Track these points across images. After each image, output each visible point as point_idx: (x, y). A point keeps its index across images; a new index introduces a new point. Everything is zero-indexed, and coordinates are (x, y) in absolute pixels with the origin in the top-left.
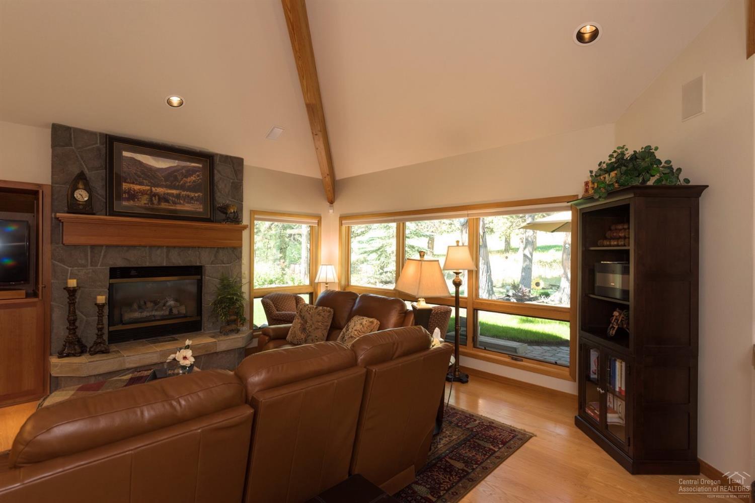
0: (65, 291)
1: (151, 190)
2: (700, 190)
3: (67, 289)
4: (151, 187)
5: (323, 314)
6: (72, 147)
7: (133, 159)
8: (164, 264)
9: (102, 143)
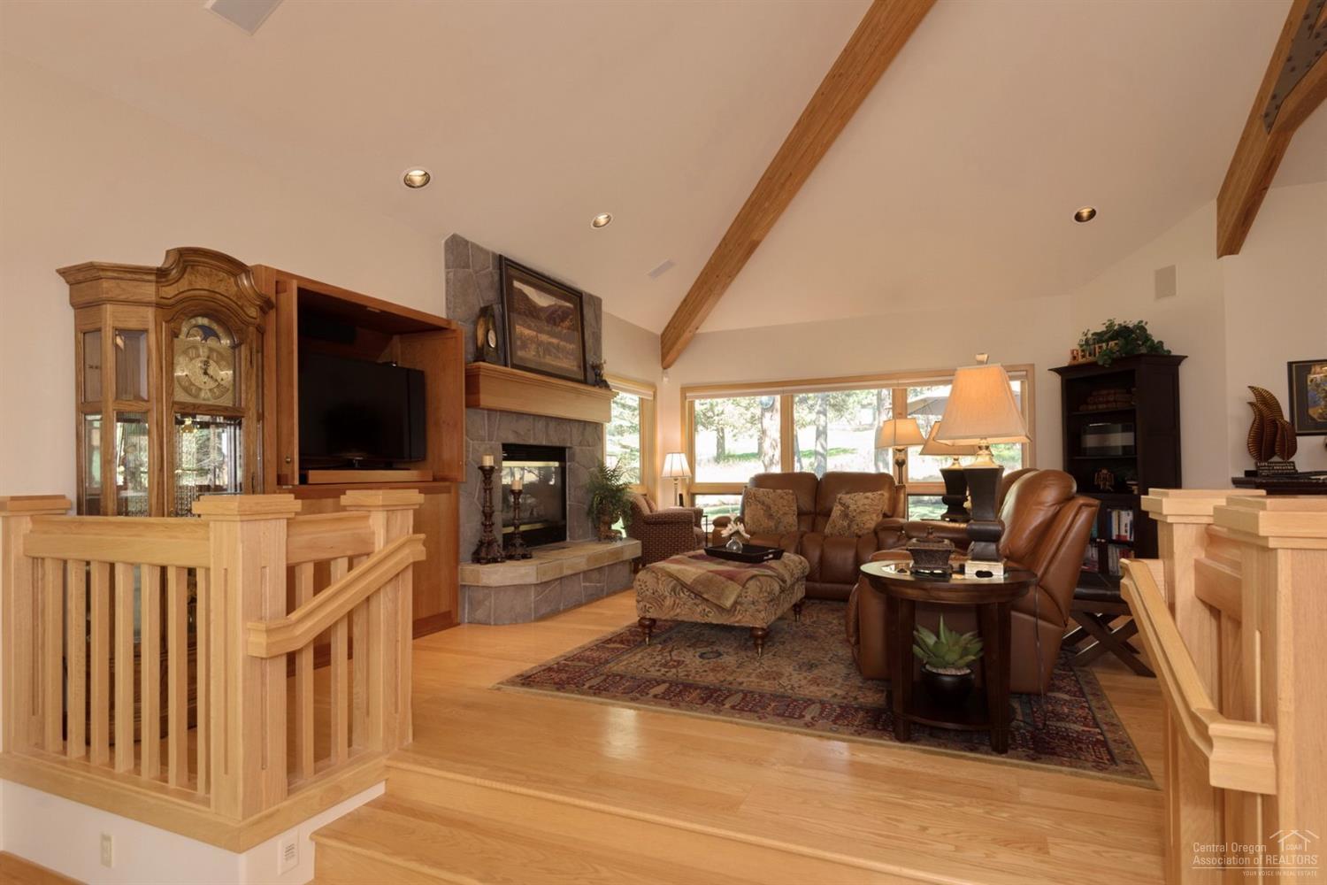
0: (480, 471)
1: (537, 336)
2: (1179, 360)
3: (482, 468)
4: (537, 332)
5: (786, 497)
6: (471, 270)
7: (520, 292)
8: (544, 443)
9: (494, 268)
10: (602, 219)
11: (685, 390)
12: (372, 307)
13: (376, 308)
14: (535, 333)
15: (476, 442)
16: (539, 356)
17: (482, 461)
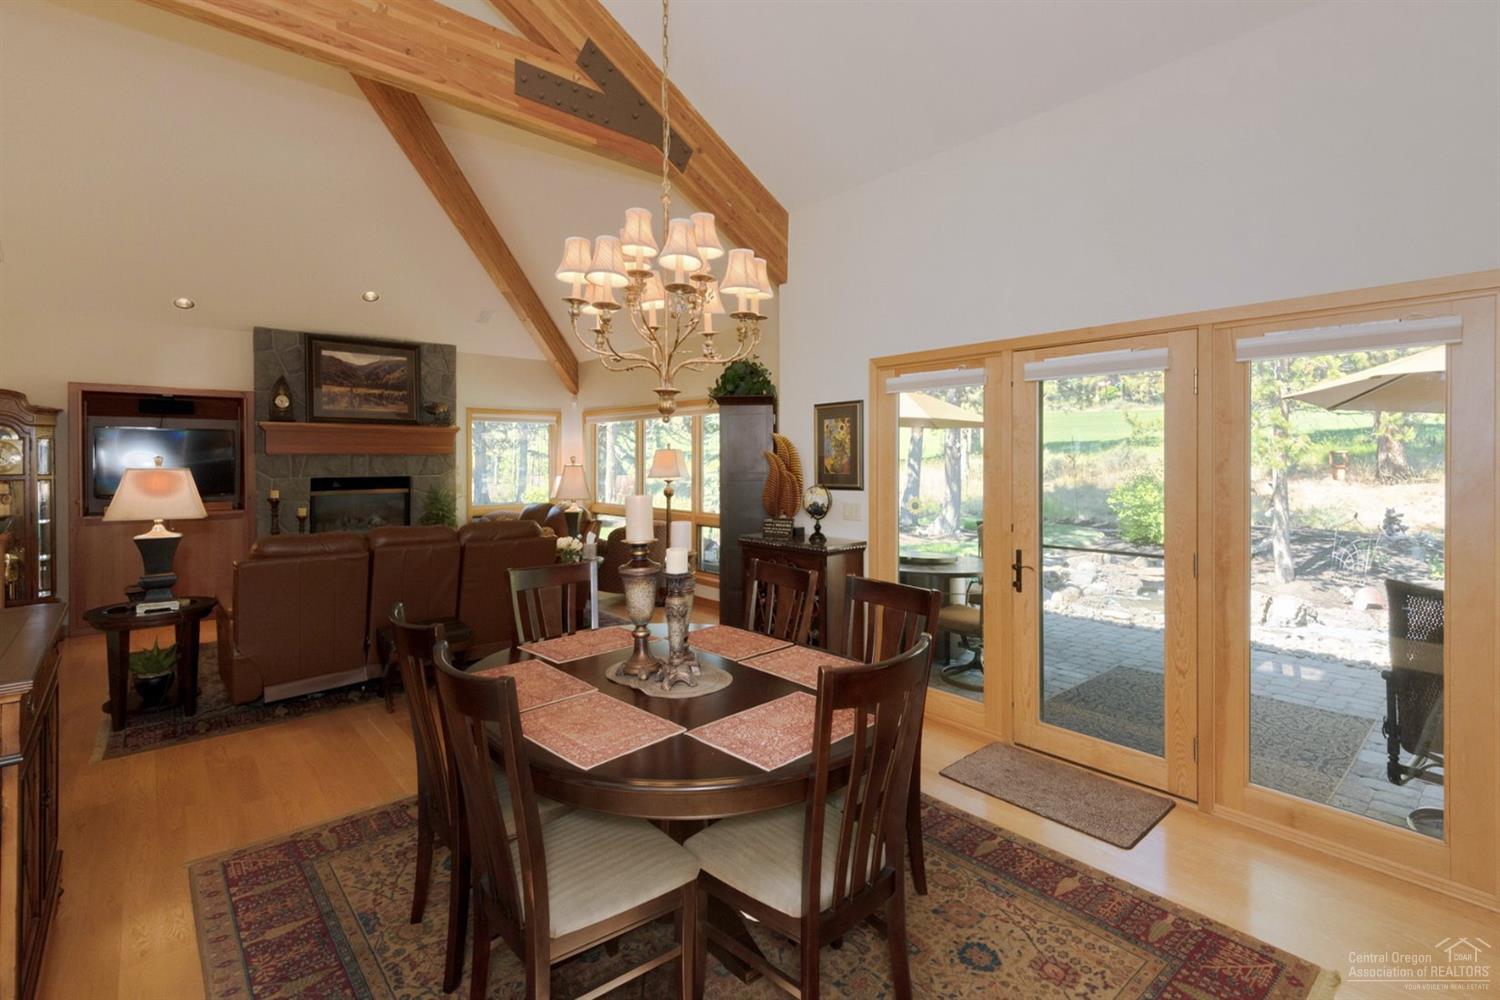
0: (268, 502)
1: (351, 391)
4: (352, 388)
6: (274, 350)
7: (332, 358)
8: (367, 475)
9: (301, 343)
10: (371, 295)
11: (587, 413)
12: (165, 393)
13: (171, 394)
14: (349, 389)
15: (278, 479)
16: (354, 407)
17: (269, 495)
